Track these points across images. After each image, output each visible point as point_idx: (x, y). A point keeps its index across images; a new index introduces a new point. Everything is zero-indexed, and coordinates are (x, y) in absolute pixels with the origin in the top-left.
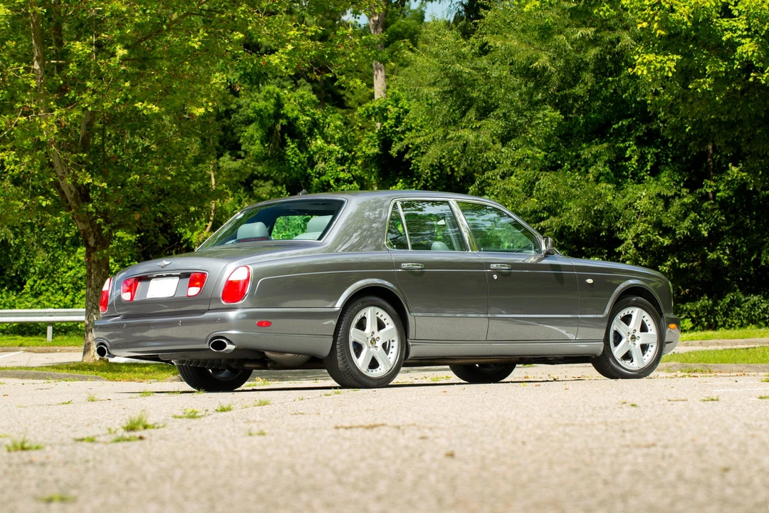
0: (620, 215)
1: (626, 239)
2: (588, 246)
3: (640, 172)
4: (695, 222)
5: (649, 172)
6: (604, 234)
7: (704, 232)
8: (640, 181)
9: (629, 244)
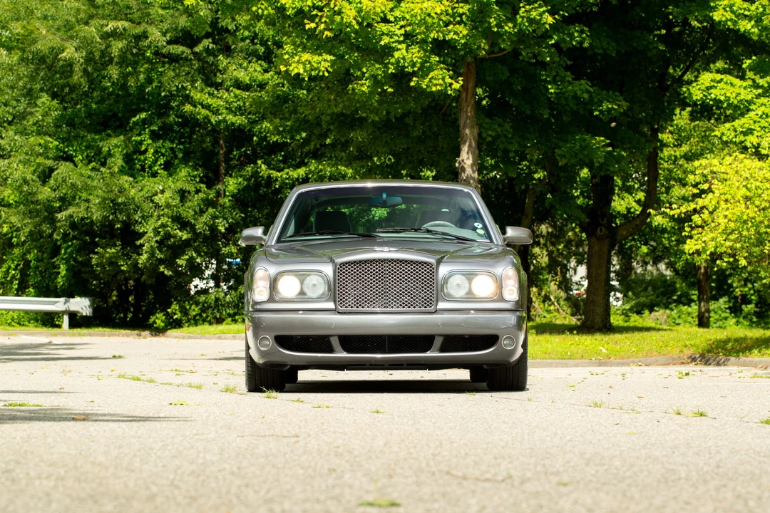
0: (138, 208)
1: (146, 232)
2: (101, 237)
3: (155, 166)
4: (214, 217)
5: (162, 167)
6: (119, 226)
7: (220, 228)
8: (154, 175)
9: (151, 237)
